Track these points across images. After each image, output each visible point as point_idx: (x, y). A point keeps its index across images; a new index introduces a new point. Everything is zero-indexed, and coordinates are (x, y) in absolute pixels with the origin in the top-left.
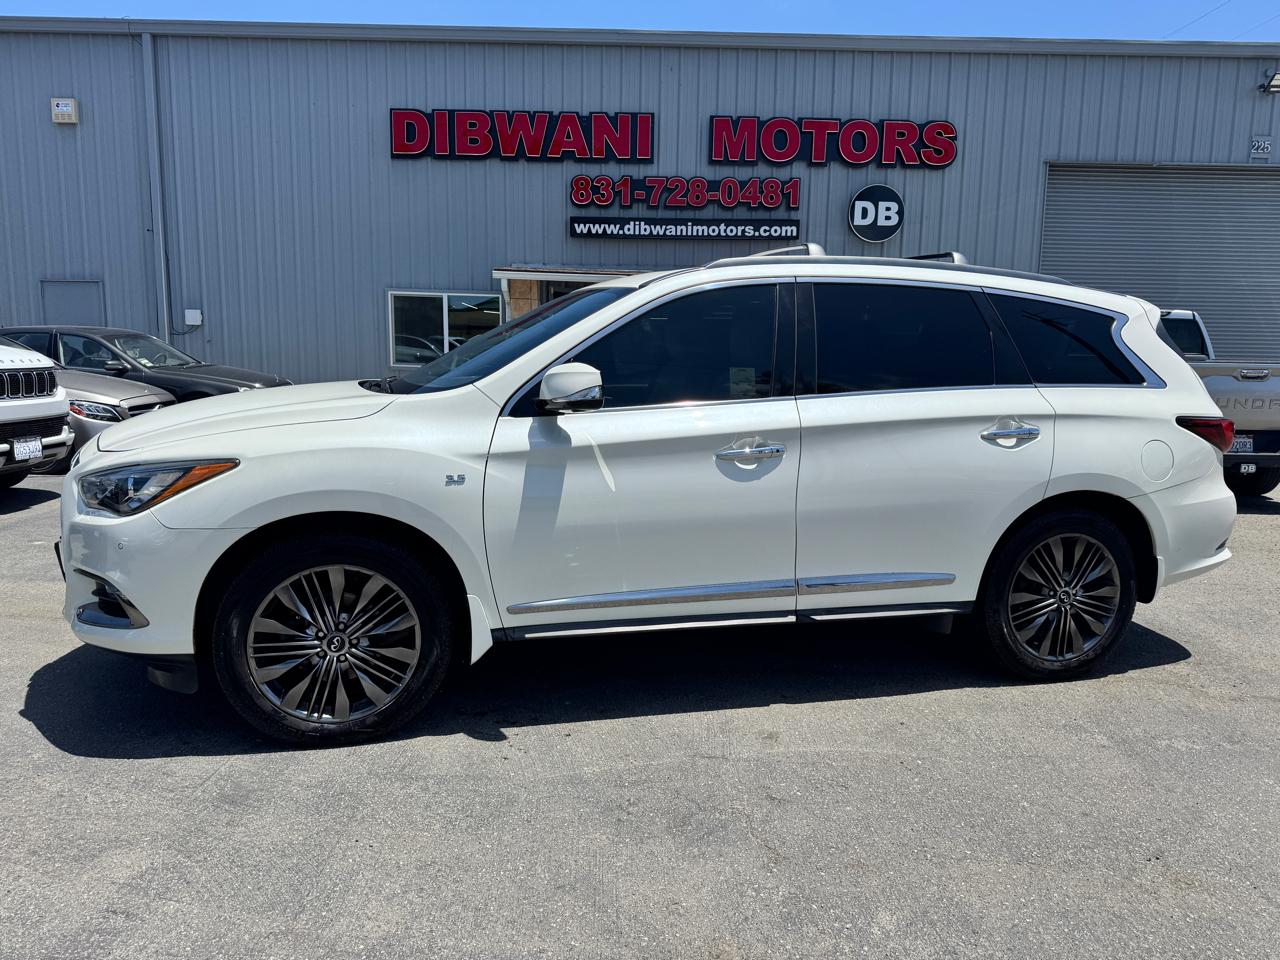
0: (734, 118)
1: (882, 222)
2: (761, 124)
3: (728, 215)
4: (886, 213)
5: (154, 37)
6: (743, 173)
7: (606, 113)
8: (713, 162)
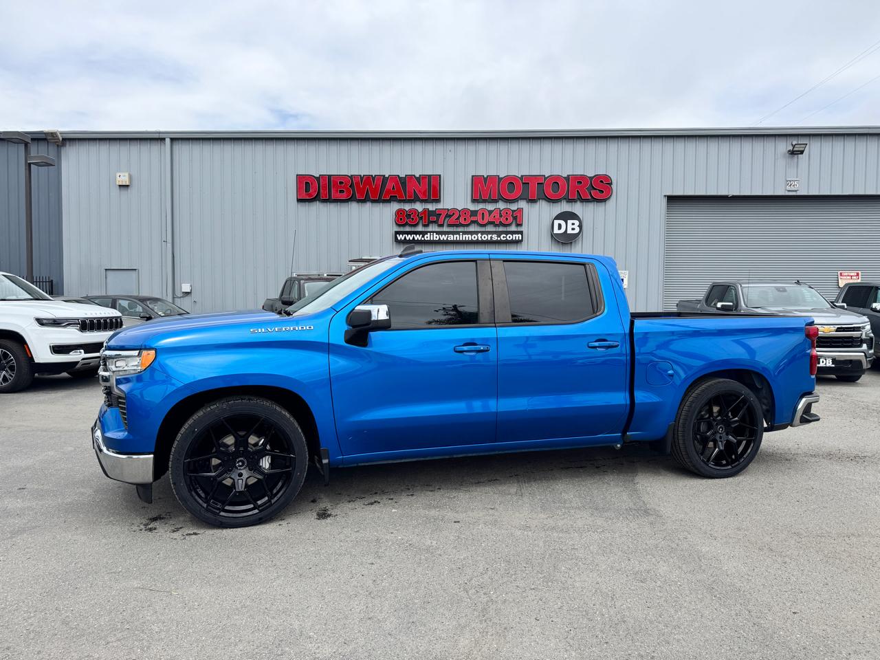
0: (485, 176)
1: (570, 231)
2: (500, 179)
3: (483, 229)
4: (572, 227)
5: (172, 140)
6: (490, 207)
7: (414, 176)
8: (474, 201)
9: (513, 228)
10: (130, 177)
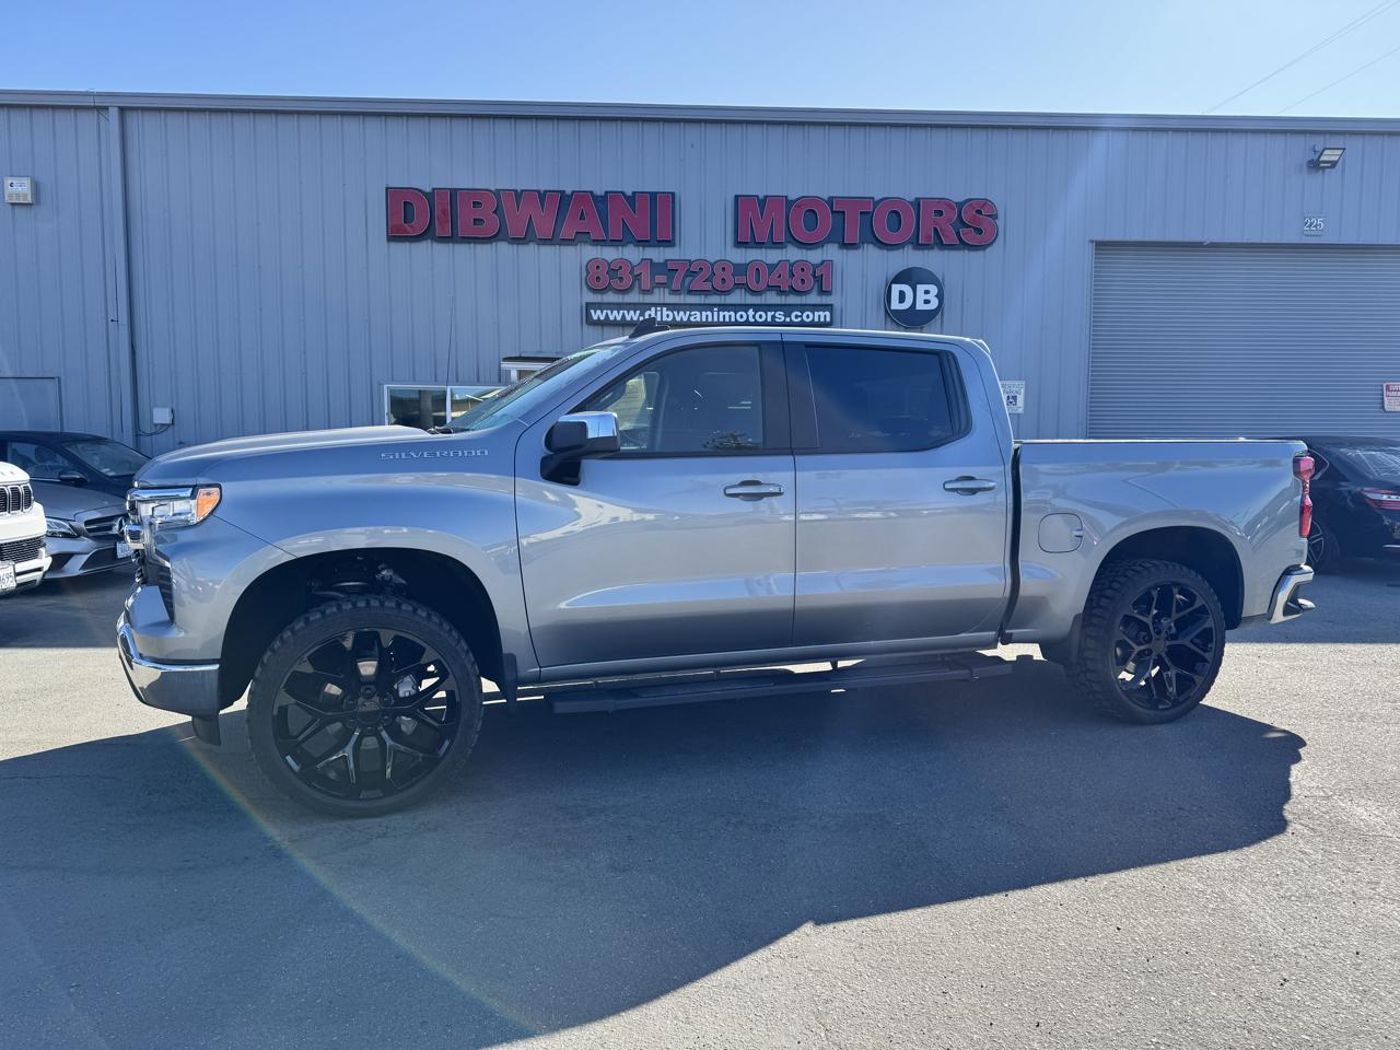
0: (762, 197)
1: (920, 306)
2: (790, 203)
4: (924, 297)
5: (122, 110)
6: (772, 256)
7: (623, 193)
8: (739, 244)
9: (813, 298)
10: (36, 187)
